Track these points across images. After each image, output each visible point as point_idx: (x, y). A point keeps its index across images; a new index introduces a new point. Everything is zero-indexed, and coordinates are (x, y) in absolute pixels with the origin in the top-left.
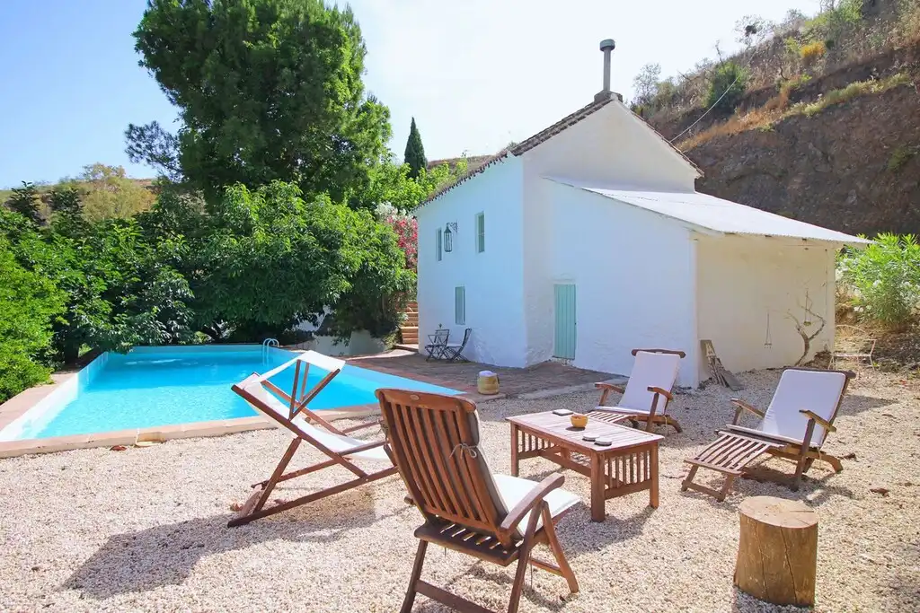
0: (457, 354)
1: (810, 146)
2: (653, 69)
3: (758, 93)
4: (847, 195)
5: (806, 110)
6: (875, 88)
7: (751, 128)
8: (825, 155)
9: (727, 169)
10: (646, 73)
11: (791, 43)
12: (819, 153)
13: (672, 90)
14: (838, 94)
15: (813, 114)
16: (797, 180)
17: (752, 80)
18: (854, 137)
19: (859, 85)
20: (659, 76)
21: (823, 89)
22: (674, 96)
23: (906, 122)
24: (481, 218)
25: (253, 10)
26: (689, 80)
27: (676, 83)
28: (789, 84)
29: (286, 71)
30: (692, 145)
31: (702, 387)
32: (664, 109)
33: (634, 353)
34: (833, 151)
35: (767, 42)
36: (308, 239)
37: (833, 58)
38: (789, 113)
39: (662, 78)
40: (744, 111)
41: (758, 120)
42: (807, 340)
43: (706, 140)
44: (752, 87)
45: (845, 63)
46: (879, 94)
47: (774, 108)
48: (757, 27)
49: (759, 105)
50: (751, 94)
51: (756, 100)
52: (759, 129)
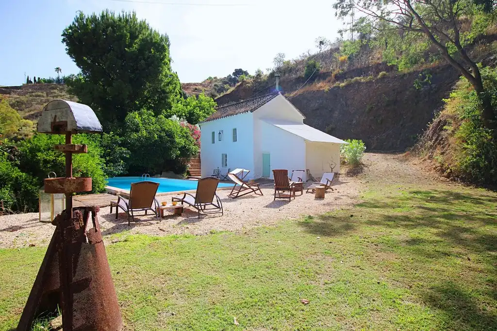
0: (225, 178)
1: (341, 99)
2: (282, 56)
3: (324, 73)
4: (353, 121)
5: (340, 85)
6: (362, 81)
7: (321, 89)
8: (346, 104)
9: (312, 105)
10: (279, 57)
11: (336, 55)
12: (344, 103)
13: (290, 67)
14: (351, 81)
15: (343, 87)
16: (337, 112)
17: (321, 68)
18: (356, 98)
19: (358, 78)
20: (284, 59)
21: (347, 76)
22: (291, 69)
23: (371, 95)
24: (235, 130)
25: (129, 34)
26: (298, 63)
27: (292, 62)
28: (335, 73)
29: (143, 61)
30: (298, 93)
31: (307, 181)
32: (287, 75)
33: (293, 171)
34: (349, 102)
35: (328, 51)
36: (163, 134)
37: (350, 65)
38: (334, 85)
39: (286, 59)
40: (319, 81)
41: (323, 86)
42: (332, 169)
43: (304, 92)
44: (322, 70)
45: (354, 68)
46: (363, 83)
47: (329, 82)
48: (324, 42)
49: (324, 79)
50: (321, 74)
51: (324, 76)
52: (324, 90)
